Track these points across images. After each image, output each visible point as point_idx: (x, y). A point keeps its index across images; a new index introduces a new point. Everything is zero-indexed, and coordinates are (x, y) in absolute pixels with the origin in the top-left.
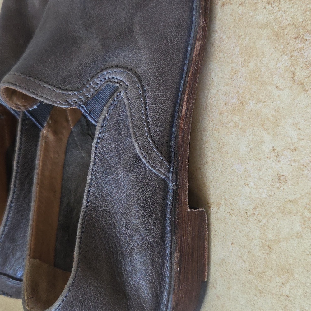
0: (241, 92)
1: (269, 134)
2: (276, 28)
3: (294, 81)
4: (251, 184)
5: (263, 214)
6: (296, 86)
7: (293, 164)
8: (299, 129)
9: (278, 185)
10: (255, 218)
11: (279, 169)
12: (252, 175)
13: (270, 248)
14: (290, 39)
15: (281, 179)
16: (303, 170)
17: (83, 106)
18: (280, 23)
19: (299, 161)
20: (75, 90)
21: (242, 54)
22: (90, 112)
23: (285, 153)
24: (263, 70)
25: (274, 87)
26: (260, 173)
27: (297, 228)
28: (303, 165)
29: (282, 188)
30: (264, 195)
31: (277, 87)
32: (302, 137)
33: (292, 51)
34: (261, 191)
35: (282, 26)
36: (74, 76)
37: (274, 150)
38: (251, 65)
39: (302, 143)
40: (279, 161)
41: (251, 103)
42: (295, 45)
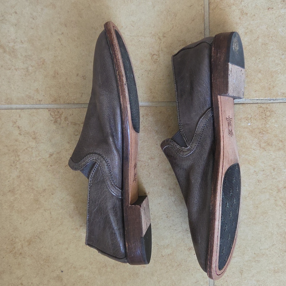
1: (252, 166)
2: (251, 129)
3: (261, 147)
4: (246, 185)
5: (253, 195)
6: (261, 149)
8: (264, 163)
9: (258, 184)
11: (258, 178)
12: (246, 182)
14: (257, 133)
15: (259, 181)
23: (260, 172)
24: (247, 143)
25: (253, 149)
26: (250, 181)
27: (268, 197)
29: (260, 185)
32: (266, 166)
34: (251, 187)
35: (253, 128)
37: (255, 172)
39: (266, 168)
40: (258, 175)
42: (259, 135)
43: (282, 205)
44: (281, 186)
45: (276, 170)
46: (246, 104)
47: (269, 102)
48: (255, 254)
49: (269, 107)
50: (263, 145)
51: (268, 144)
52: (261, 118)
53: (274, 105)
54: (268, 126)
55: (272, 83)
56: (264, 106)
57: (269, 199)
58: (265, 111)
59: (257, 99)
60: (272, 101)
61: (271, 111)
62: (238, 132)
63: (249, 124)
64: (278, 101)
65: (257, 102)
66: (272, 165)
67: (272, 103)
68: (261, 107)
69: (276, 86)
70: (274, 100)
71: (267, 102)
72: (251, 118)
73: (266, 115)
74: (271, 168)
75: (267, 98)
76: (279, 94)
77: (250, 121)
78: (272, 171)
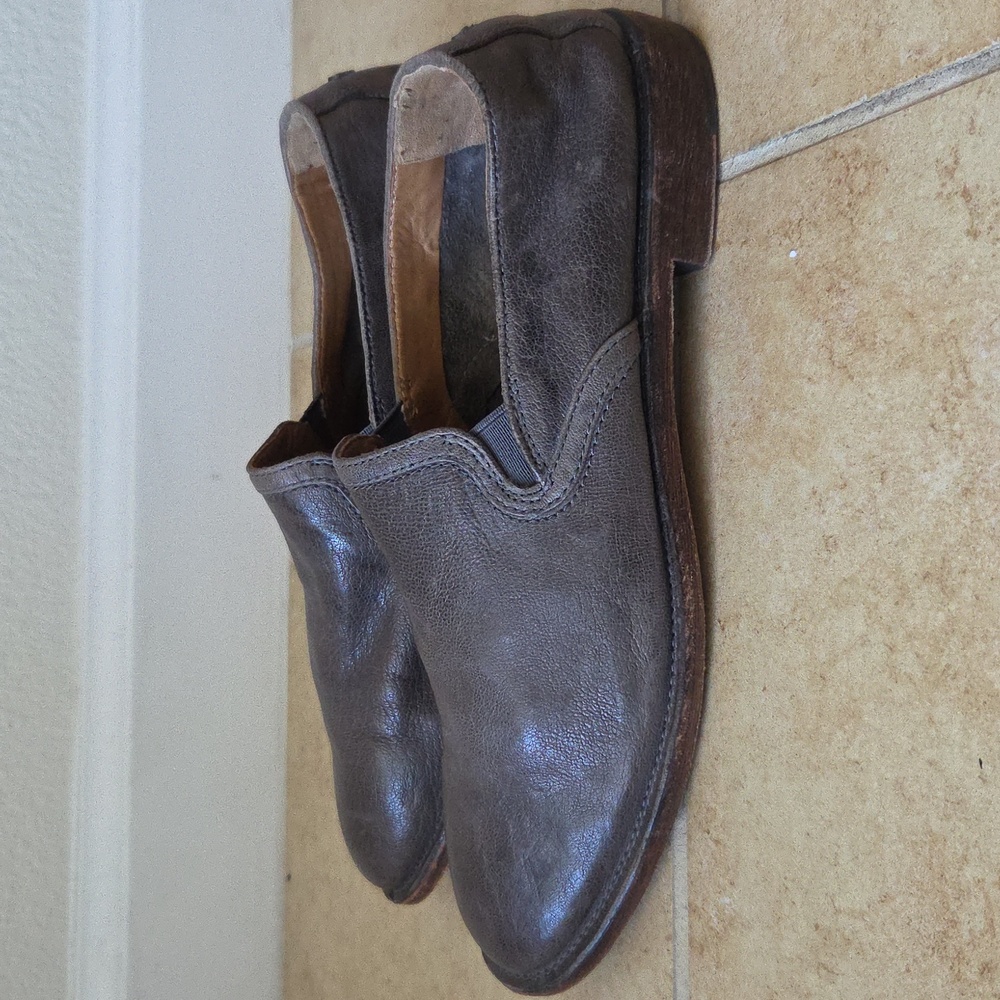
0: (756, 398)
1: (804, 465)
3: (833, 363)
4: (786, 565)
5: (807, 616)
6: (836, 372)
7: (845, 512)
8: (848, 447)
9: (825, 555)
10: (796, 627)
11: (825, 526)
12: (784, 547)
13: (824, 679)
14: (821, 293)
15: (830, 543)
16: (859, 519)
18: (803, 267)
19: (852, 505)
21: (752, 330)
23: (831, 494)
24: (786, 352)
25: (806, 380)
26: (797, 540)
27: (860, 627)
28: (859, 511)
29: (831, 561)
31: (809, 379)
32: (852, 461)
34: (801, 574)
35: (807, 271)
37: (815, 493)
38: (769, 346)
39: (853, 470)
40: (823, 512)
41: (774, 416)
42: (829, 301)
43: (918, 673)
44: (911, 566)
45: (891, 476)
46: (788, 155)
47: (869, 116)
48: (817, 927)
49: (863, 145)
50: (843, 348)
51: (861, 343)
52: (836, 212)
53: (884, 125)
54: (858, 245)
55: (875, 15)
56: (845, 146)
57: (864, 641)
58: (848, 169)
59: (822, 119)
60: (878, 110)
61: (873, 164)
62: (758, 299)
63: (793, 254)
64: (904, 101)
65: (825, 136)
66: (877, 452)
67: (878, 118)
68: (836, 153)
69: (891, 22)
70: (886, 102)
71: (859, 119)
72: (801, 220)
73: (851, 192)
74: (872, 469)
75: (858, 99)
76: (902, 62)
77: (796, 235)
78: (877, 486)
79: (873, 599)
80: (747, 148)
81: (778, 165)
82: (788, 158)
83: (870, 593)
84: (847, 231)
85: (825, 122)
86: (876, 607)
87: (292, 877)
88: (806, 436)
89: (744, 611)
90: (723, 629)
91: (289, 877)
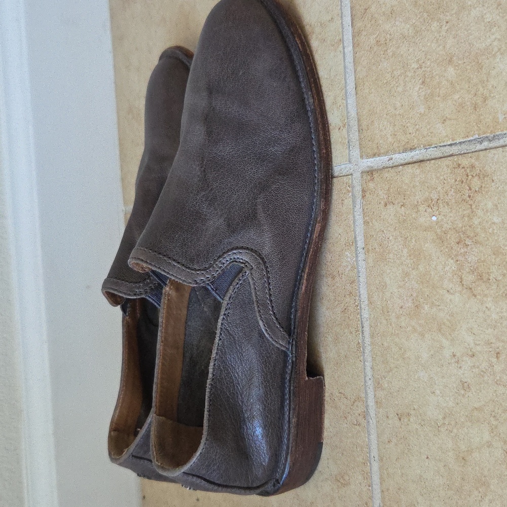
0: (415, 295)
1: (447, 339)
2: (439, 231)
3: (463, 285)
4: (438, 392)
5: (453, 423)
6: (465, 291)
7: (474, 370)
8: (474, 334)
9: (463, 392)
10: (446, 428)
11: (462, 376)
12: (437, 382)
13: (465, 460)
14: (453, 243)
15: (465, 386)
16: (483, 376)
17: (210, 284)
18: (441, 227)
19: (478, 367)
20: (202, 270)
22: (216, 290)
23: (465, 358)
24: (433, 273)
25: (445, 291)
26: (444, 380)
27: (487, 437)
28: (483, 371)
29: (467, 396)
30: (451, 404)
31: (448, 291)
32: (478, 343)
33: (457, 255)
34: (447, 399)
35: (443, 229)
36: (201, 256)
38: (421, 268)
39: (479, 348)
40: (460, 367)
41: (426, 307)
42: (458, 249)
45: (503, 356)
46: (429, 160)
47: (479, 147)
49: (477, 164)
50: (469, 278)
51: (480, 277)
52: (460, 200)
53: (491, 154)
54: (476, 221)
55: (481, 89)
56: (465, 161)
57: (489, 445)
58: (468, 176)
59: (449, 143)
60: (486, 144)
61: (482, 176)
62: (413, 240)
63: (434, 218)
65: (451, 153)
66: (494, 341)
67: (486, 149)
68: (459, 165)
69: (492, 95)
70: (490, 141)
71: (473, 148)
72: (438, 200)
73: (470, 189)
74: (491, 350)
75: (472, 136)
76: (500, 120)
77: (435, 208)
78: (494, 360)
79: (494, 423)
80: (401, 151)
81: (422, 164)
82: (428, 162)
83: (492, 419)
84: (469, 211)
85: (451, 145)
86: (496, 427)
87: (146, 497)
88: (448, 323)
89: (412, 412)
90: (400, 420)
91: (144, 497)
